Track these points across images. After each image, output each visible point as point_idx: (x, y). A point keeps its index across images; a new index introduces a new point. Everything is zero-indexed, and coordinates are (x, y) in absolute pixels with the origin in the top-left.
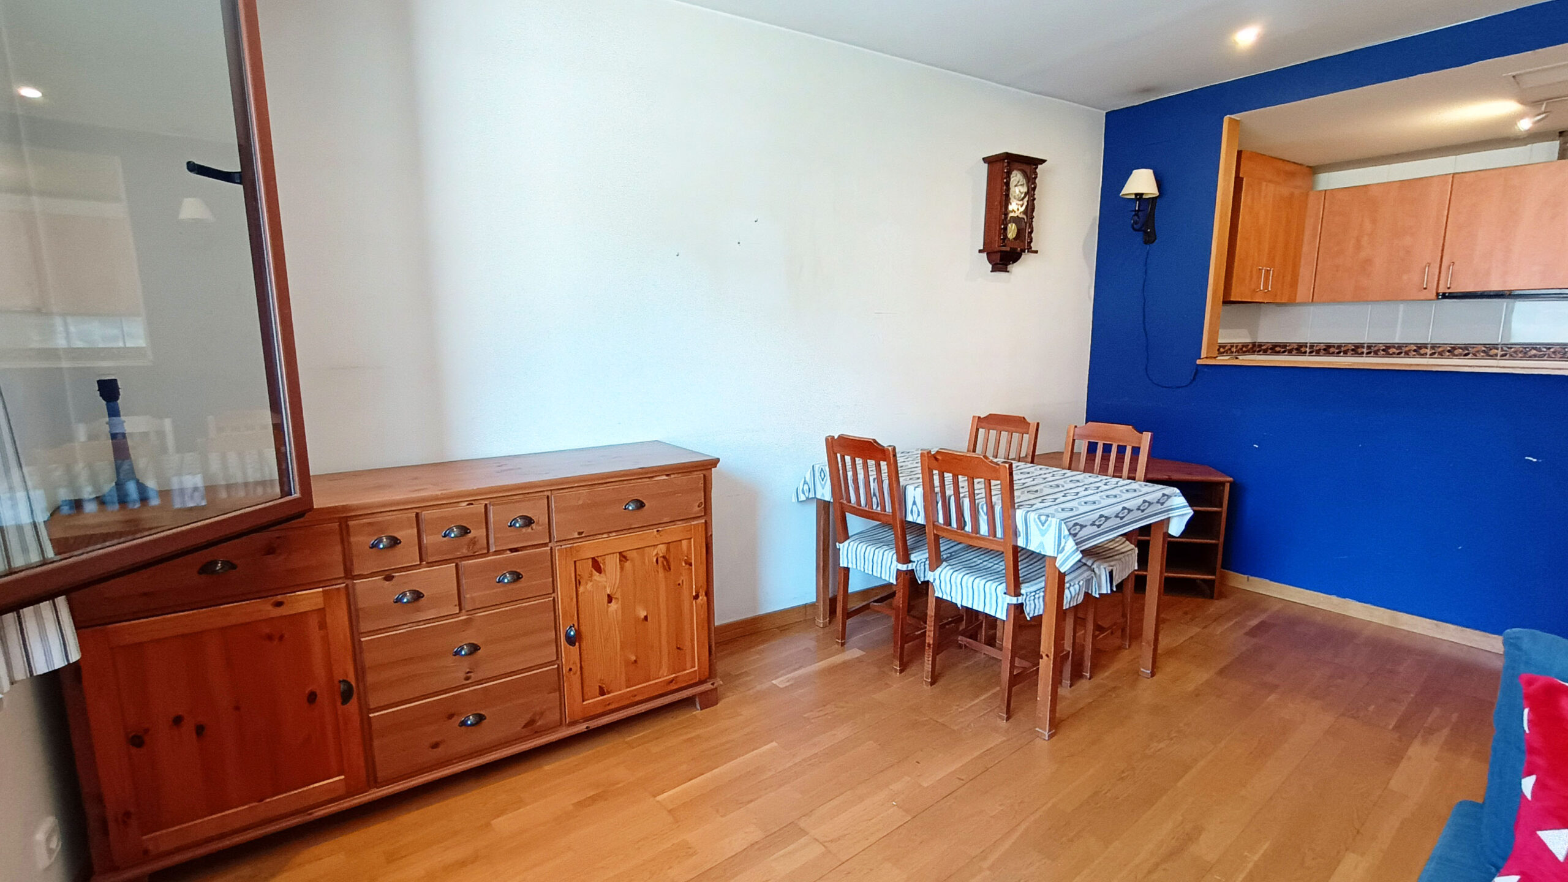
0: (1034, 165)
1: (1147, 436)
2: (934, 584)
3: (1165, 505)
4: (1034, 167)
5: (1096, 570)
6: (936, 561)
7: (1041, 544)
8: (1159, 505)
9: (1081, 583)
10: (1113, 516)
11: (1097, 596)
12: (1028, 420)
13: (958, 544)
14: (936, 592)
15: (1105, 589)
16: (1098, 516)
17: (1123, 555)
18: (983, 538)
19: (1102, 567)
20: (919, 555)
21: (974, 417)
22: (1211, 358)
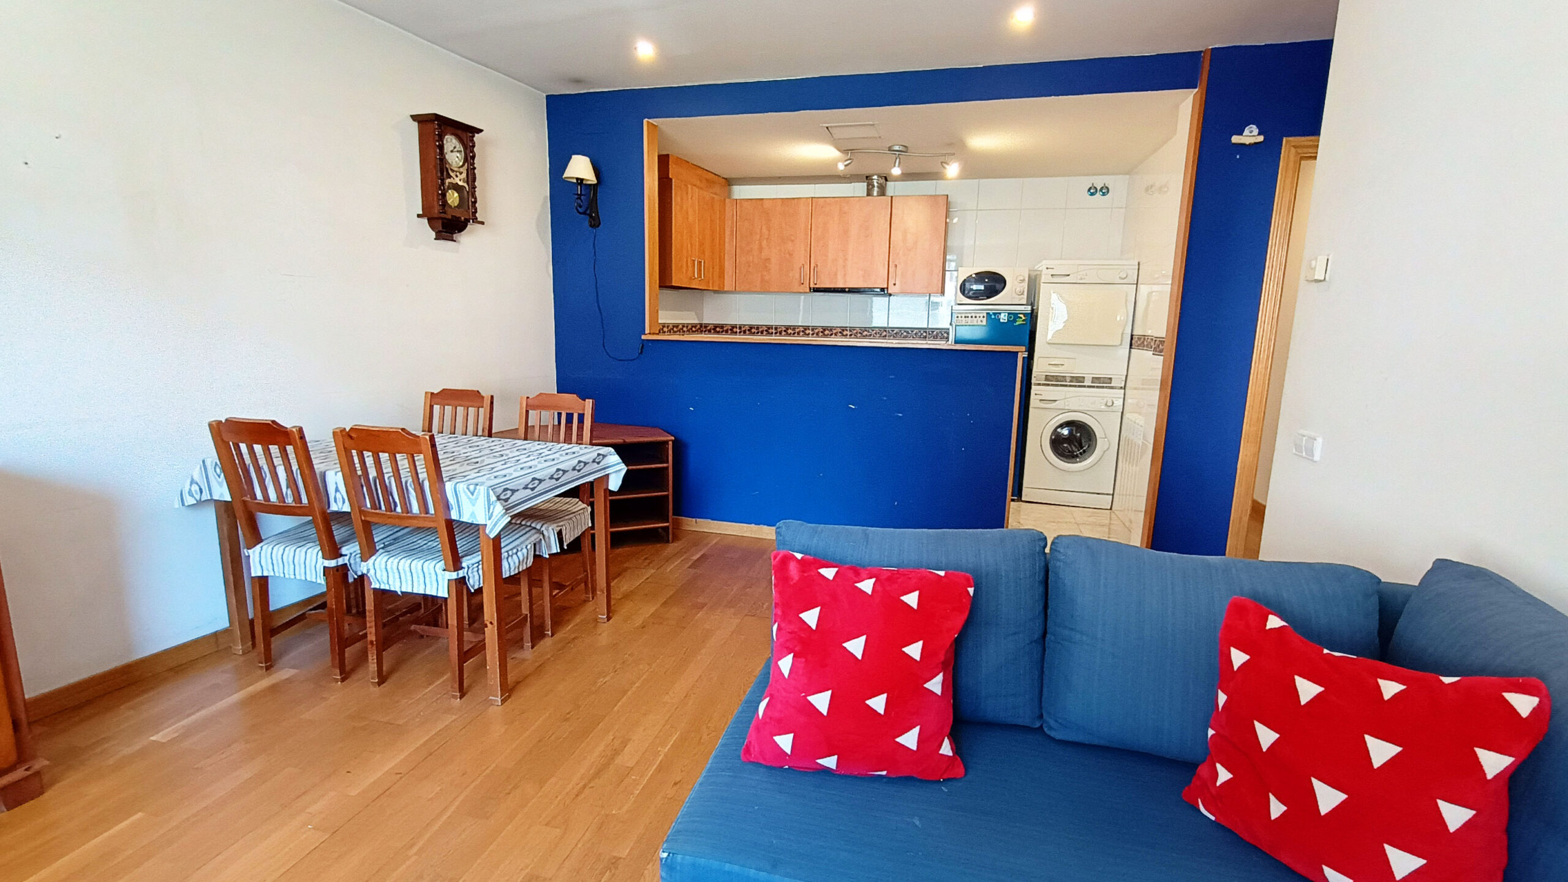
0: (471, 133)
1: (589, 403)
2: (369, 575)
3: (601, 464)
4: (471, 135)
5: (545, 533)
6: (369, 550)
7: (473, 514)
8: (595, 464)
9: (529, 547)
10: (547, 478)
11: (547, 556)
12: (483, 394)
13: (402, 529)
14: (373, 583)
15: (555, 549)
16: (531, 480)
17: (573, 515)
18: (415, 517)
19: (550, 528)
20: (351, 548)
21: (426, 393)
22: (654, 334)
